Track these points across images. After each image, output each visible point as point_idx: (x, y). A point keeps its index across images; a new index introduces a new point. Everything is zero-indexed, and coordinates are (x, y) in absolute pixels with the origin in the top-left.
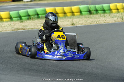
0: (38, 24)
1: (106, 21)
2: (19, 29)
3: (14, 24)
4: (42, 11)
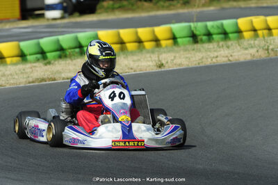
1: (231, 56)
2: (43, 80)
3: (31, 68)
4: (90, 38)
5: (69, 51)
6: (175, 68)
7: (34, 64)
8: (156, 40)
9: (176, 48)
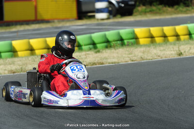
0: (124, 56)
2: (94, 64)
3: (85, 55)
4: (129, 33)
5: (114, 42)
6: (190, 56)
7: (88, 52)
8: (177, 36)
9: (191, 41)
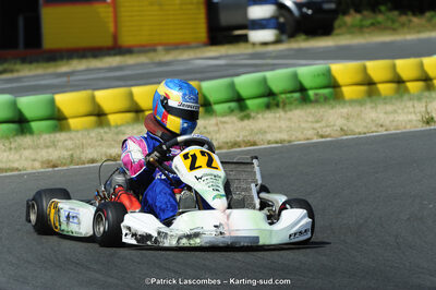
0: (303, 125)
2: (236, 144)
3: (217, 125)
4: (319, 75)
8: (426, 80)
